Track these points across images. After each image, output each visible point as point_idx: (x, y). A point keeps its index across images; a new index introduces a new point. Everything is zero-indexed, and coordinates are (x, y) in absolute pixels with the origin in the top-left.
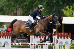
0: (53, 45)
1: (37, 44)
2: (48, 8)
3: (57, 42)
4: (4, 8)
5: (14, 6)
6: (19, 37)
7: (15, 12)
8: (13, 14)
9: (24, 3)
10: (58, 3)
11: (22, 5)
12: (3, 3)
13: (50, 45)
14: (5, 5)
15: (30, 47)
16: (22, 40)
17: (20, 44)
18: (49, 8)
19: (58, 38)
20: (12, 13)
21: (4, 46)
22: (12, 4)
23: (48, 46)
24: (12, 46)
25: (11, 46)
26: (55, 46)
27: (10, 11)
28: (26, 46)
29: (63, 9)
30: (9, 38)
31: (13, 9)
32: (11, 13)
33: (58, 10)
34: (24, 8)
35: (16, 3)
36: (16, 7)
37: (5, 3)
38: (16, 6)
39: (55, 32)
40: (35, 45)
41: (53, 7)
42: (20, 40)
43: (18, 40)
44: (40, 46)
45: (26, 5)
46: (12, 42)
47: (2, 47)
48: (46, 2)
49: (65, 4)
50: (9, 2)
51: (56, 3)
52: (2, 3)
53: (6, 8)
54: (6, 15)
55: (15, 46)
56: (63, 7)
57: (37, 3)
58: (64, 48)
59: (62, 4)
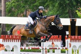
0: (66, 49)
1: (48, 48)
3: (70, 46)
4: (13, 9)
5: (24, 7)
7: (25, 13)
8: (22, 16)
9: (34, 3)
10: (71, 3)
13: (63, 49)
14: (14, 6)
15: (40, 52)
16: (32, 43)
18: (61, 9)
19: (71, 42)
20: (22, 14)
21: (12, 50)
22: (21, 5)
23: (60, 50)
24: (22, 50)
25: (20, 50)
26: (68, 50)
27: (19, 12)
29: (76, 10)
30: (18, 42)
31: (23, 10)
32: (20, 14)
33: (71, 11)
36: (26, 8)
37: (13, 4)
38: (26, 6)
39: (68, 35)
40: (46, 49)
41: (66, 8)
42: (30, 43)
43: (28, 43)
44: (52, 50)
45: (37, 5)
47: (10, 51)
48: (58, 2)
49: (79, 5)
51: (69, 3)
52: (11, 3)
53: (15, 9)
54: (15, 16)
55: (25, 50)
56: (77, 8)
58: (78, 52)
59: (75, 4)
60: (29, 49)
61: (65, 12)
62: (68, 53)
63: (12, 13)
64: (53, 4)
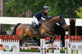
0: (66, 49)
1: (48, 48)
2: (60, 9)
3: (70, 46)
4: (12, 9)
5: (23, 7)
6: (28, 41)
7: (24, 13)
8: (21, 16)
9: (33, 4)
10: (70, 4)
11: (31, 6)
12: (11, 4)
13: (62, 49)
14: (13, 6)
16: (31, 43)
17: (30, 48)
19: (71, 42)
20: (21, 14)
21: (11, 51)
22: (20, 5)
23: (59, 50)
24: (21, 50)
25: (19, 50)
26: (67, 50)
27: (18, 12)
28: (35, 51)
29: (76, 10)
30: (17, 42)
31: (22, 10)
34: (34, 10)
35: (25, 4)
38: (25, 7)
39: (67, 35)
40: (45, 49)
41: (66, 9)
42: (29, 44)
43: (27, 43)
44: (51, 50)
45: (36, 6)
46: (20, 46)
47: (9, 51)
48: (57, 3)
49: (78, 5)
50: (17, 3)
51: (68, 3)
52: (9, 3)
53: (14, 10)
54: (14, 17)
56: (76, 8)
57: (48, 4)
58: (77, 52)
59: (75, 4)
60: (28, 49)
61: (65, 12)
62: (67, 53)
63: (11, 13)
64: (53, 4)
